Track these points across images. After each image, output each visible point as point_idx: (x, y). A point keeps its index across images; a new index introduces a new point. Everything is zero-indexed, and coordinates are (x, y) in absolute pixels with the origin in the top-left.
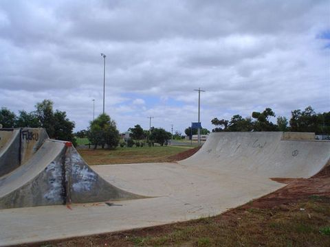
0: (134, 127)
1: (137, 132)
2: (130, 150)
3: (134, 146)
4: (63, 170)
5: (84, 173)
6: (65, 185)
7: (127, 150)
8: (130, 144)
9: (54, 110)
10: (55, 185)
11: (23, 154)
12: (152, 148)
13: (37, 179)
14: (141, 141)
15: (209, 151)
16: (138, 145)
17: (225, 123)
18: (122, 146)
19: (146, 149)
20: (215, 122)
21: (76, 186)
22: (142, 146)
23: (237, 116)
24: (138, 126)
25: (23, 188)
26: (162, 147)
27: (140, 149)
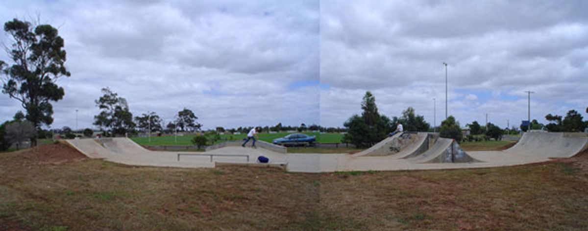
0: (471, 124)
1: (475, 127)
2: (471, 144)
3: (474, 141)
4: (452, 149)
5: (460, 151)
6: (453, 156)
7: (468, 144)
8: (470, 139)
9: (416, 116)
10: (450, 155)
11: (430, 145)
12: (488, 142)
13: (444, 153)
14: (479, 136)
15: (523, 144)
16: (477, 140)
17: (559, 118)
18: (464, 141)
19: (483, 142)
20: (549, 117)
21: (457, 156)
22: (480, 141)
23: (573, 111)
24: (475, 123)
25: (439, 156)
26: (496, 142)
27: (478, 143)
